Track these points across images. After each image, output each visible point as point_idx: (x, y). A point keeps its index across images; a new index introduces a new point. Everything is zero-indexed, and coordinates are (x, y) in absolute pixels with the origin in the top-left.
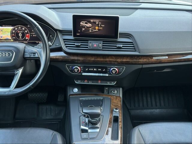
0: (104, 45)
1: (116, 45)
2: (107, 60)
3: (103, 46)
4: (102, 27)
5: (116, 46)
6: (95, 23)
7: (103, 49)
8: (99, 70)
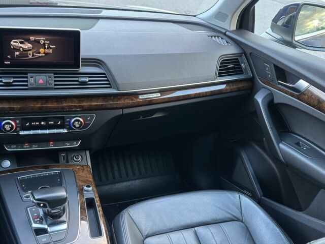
0: (55, 79)
1: (77, 79)
2: (64, 105)
3: (55, 81)
4: (51, 48)
5: (77, 81)
6: (38, 42)
7: (56, 87)
8: (49, 123)
